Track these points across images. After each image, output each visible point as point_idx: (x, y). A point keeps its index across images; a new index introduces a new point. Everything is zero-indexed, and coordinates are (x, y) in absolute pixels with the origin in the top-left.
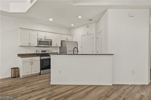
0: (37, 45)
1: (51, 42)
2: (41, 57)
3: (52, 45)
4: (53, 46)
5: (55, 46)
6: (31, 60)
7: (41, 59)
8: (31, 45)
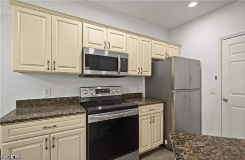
0: (78, 70)
1: (125, 62)
2: (90, 116)
3: (127, 71)
4: (130, 73)
5: (136, 73)
6: (46, 131)
7: (90, 121)
8: (58, 70)
